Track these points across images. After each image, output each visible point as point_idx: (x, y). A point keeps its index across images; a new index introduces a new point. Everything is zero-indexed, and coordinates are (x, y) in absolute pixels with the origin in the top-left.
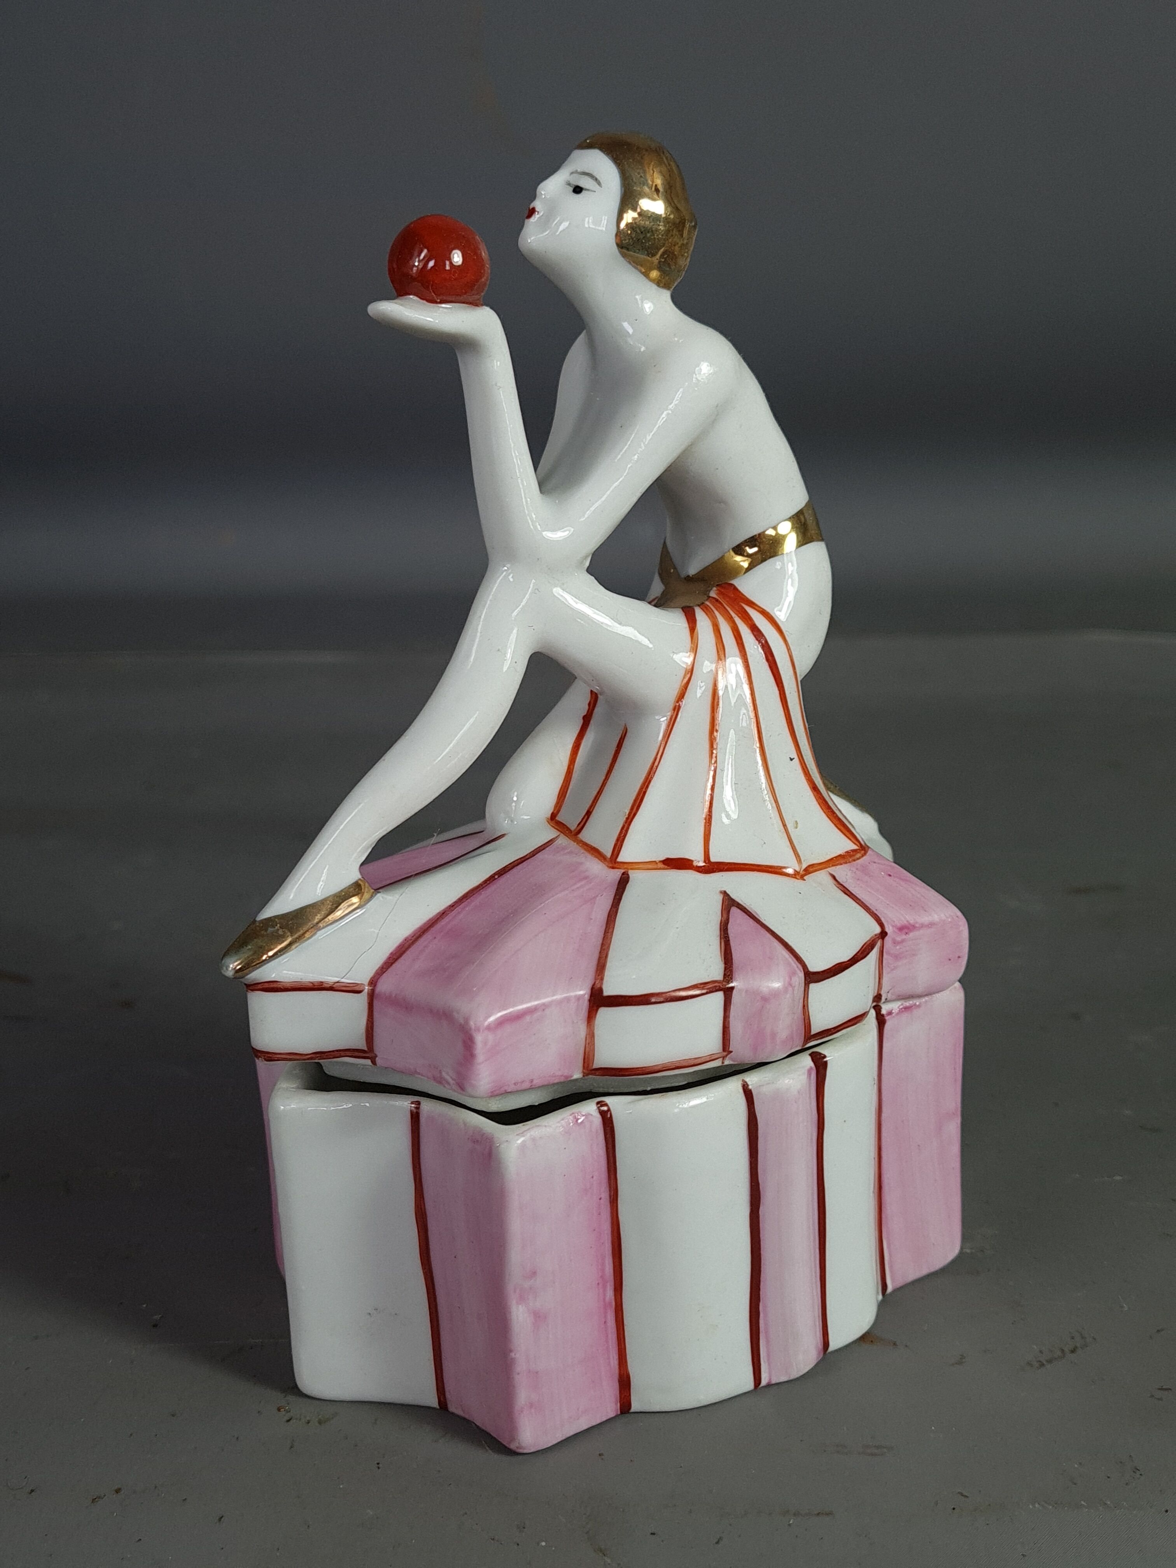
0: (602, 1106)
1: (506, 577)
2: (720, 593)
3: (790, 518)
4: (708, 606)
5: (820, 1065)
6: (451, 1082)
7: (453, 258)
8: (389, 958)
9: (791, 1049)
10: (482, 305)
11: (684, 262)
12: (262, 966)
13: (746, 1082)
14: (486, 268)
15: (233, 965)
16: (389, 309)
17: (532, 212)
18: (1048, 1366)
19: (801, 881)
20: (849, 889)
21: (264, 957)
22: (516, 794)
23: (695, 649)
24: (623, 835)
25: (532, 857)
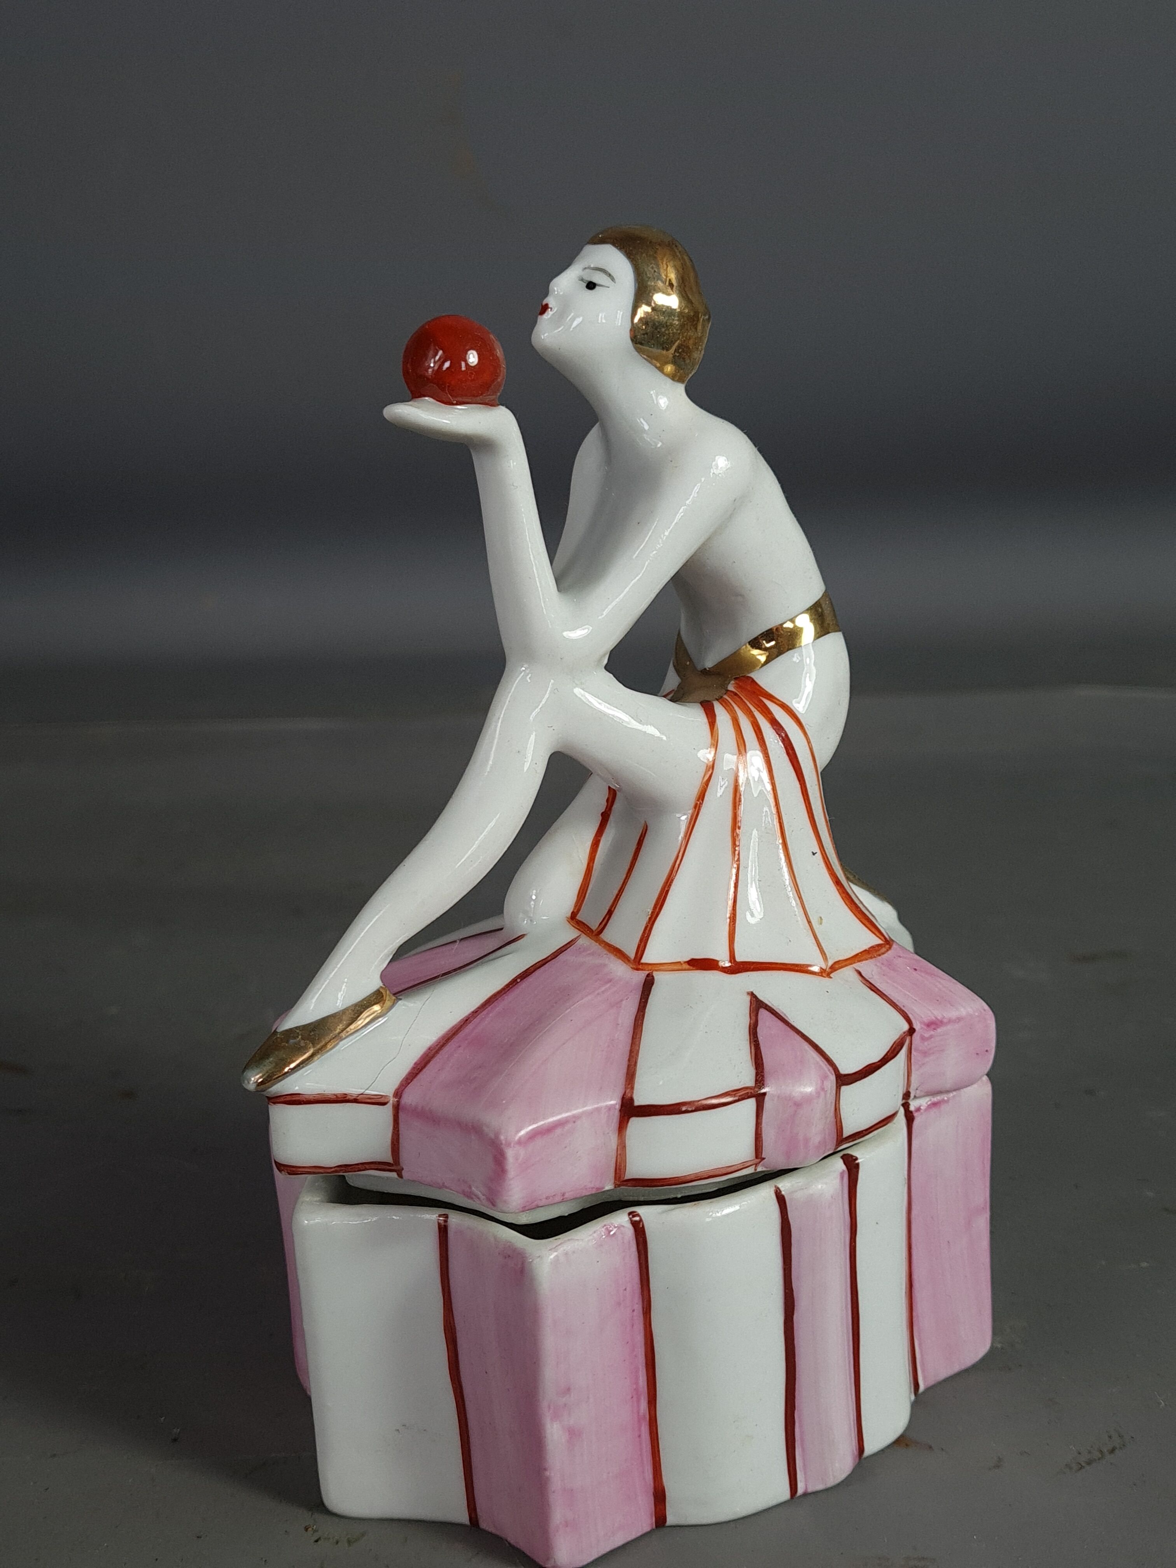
0: (634, 1216)
1: (524, 677)
2: (739, 687)
3: (808, 610)
4: (726, 699)
5: (852, 1166)
6: (482, 1197)
7: (469, 358)
8: (414, 1068)
9: (824, 1154)
10: (498, 405)
11: (698, 355)
12: (284, 1079)
13: (778, 1188)
14: (502, 369)
15: (254, 1078)
16: (406, 412)
17: (545, 309)
18: (1088, 1468)
19: (827, 979)
20: (876, 985)
21: (286, 1070)
22: (534, 891)
23: (715, 744)
24: (646, 935)
25: (553, 959)
